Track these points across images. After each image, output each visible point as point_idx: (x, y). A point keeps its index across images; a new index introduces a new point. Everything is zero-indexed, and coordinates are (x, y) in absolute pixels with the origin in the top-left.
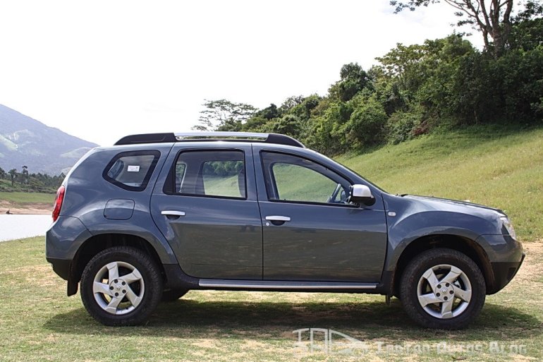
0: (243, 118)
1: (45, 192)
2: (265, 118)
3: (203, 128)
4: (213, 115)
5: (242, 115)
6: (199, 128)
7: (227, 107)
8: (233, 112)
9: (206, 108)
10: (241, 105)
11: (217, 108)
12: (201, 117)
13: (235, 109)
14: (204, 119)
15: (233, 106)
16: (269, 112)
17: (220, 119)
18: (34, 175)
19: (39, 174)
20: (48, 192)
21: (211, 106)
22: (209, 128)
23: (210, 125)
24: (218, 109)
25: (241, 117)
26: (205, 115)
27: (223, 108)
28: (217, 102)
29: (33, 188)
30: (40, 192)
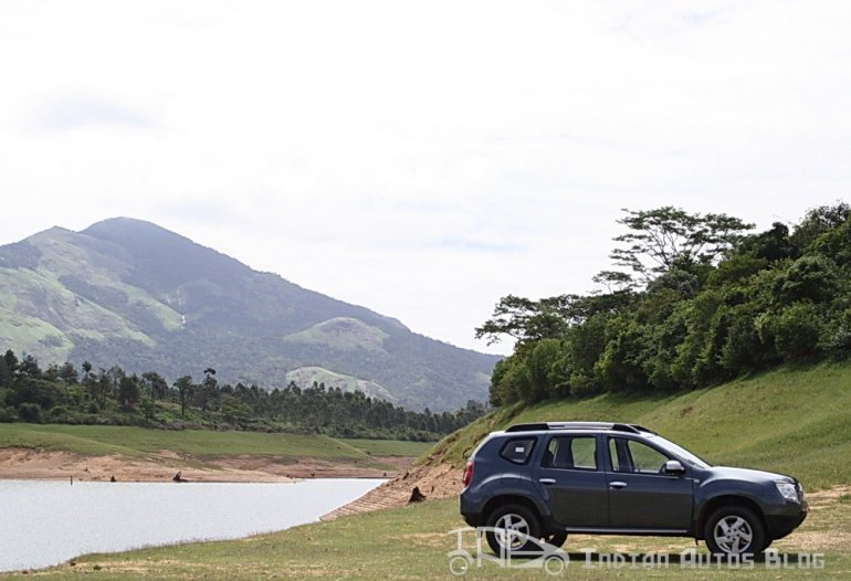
0: (718, 250)
1: (254, 429)
2: (759, 256)
3: (622, 277)
4: (643, 243)
5: (713, 241)
6: (612, 276)
7: (679, 225)
8: (692, 236)
9: (627, 229)
10: (710, 218)
11: (653, 227)
12: (616, 251)
13: (697, 229)
14: (624, 255)
15: (692, 221)
16: (771, 243)
17: (663, 254)
18: (227, 389)
19: (240, 385)
20: (263, 429)
21: (638, 223)
22: (636, 275)
23: (638, 267)
24: (656, 230)
25: (713, 246)
26: (626, 246)
27: (668, 228)
28: (654, 214)
29: (228, 419)
30: (245, 428)
